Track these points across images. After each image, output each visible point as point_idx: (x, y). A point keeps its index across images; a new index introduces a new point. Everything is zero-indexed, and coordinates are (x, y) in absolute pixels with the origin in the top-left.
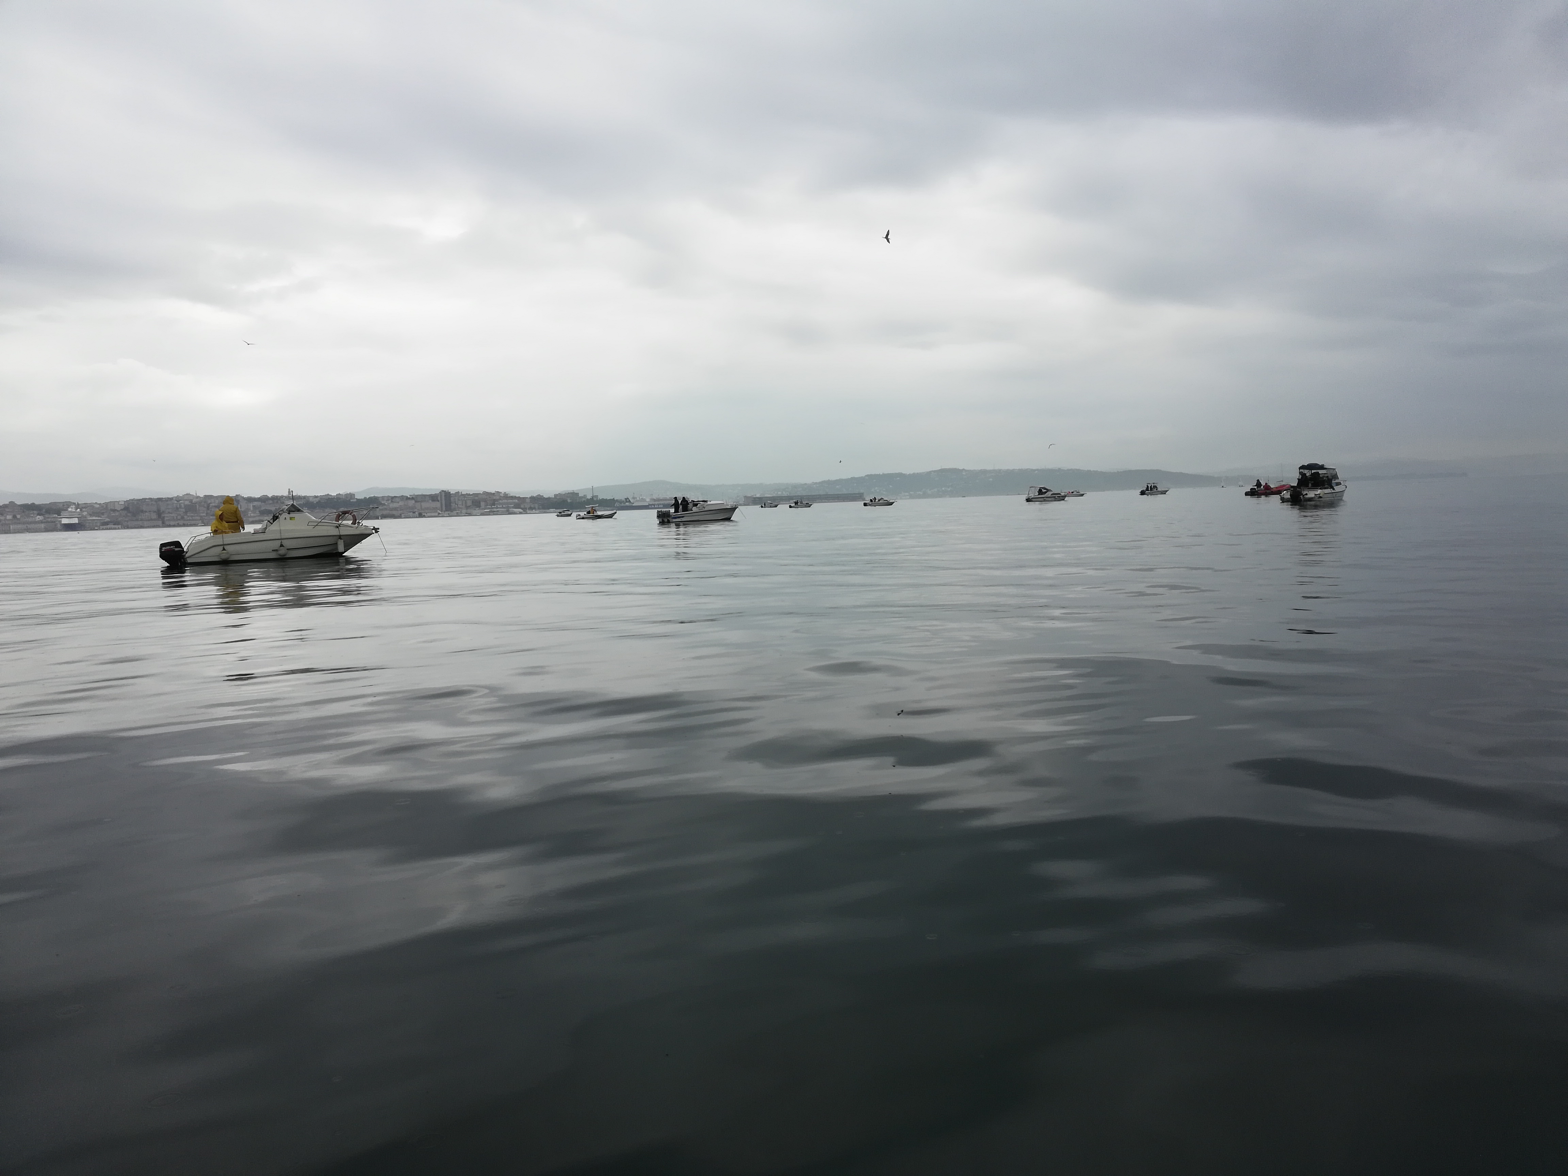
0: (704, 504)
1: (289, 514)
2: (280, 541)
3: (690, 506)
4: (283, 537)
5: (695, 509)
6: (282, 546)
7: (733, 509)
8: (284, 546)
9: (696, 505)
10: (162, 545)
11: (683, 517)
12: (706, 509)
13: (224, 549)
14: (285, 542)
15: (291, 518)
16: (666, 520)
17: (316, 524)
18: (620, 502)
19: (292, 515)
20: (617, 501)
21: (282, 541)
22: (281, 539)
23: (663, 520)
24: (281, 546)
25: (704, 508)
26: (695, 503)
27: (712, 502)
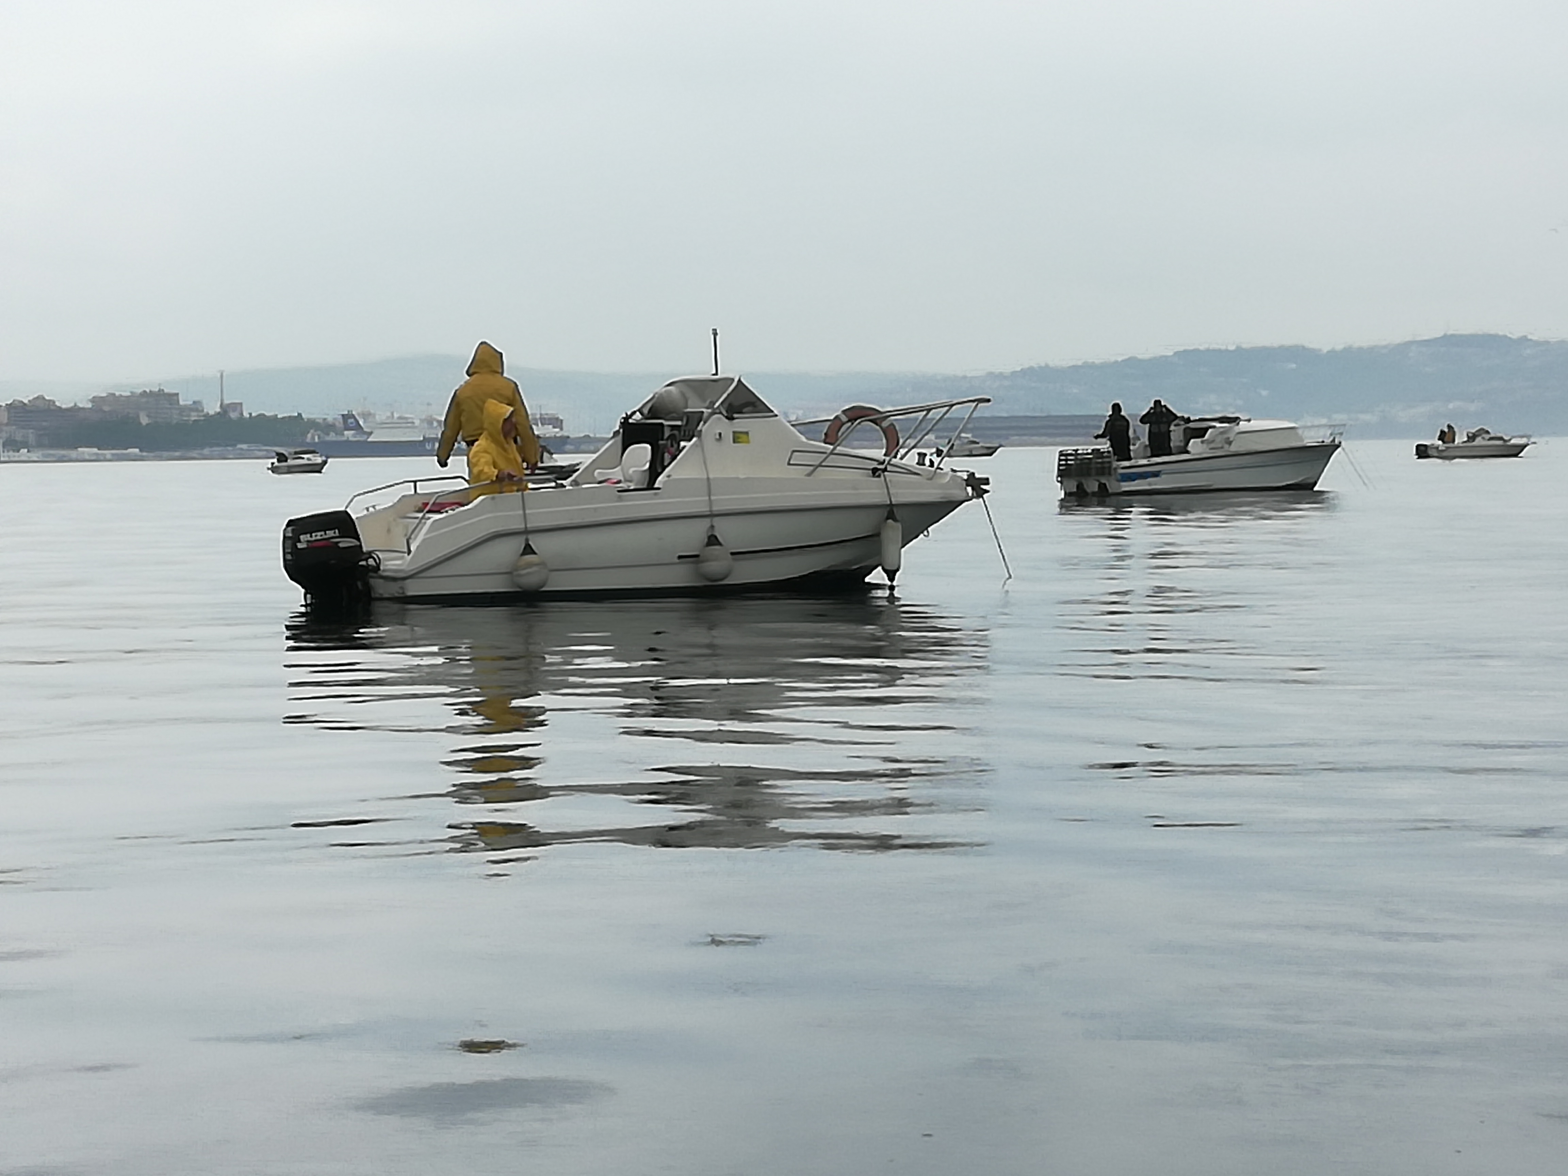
0: (1224, 432)
1: (731, 418)
2: (706, 522)
3: (1176, 434)
4: (716, 508)
5: (1195, 445)
6: (712, 540)
7: (1325, 451)
8: (720, 544)
9: (1200, 433)
10: (297, 526)
11: (1156, 474)
12: (1234, 448)
13: (528, 550)
14: (725, 530)
15: (737, 437)
16: (1092, 486)
17: (816, 459)
18: (327, 427)
19: (742, 423)
20: (313, 424)
21: (717, 521)
22: (712, 515)
23: (1080, 486)
24: (709, 544)
25: (1230, 443)
26: (1191, 425)
27: (1255, 425)
